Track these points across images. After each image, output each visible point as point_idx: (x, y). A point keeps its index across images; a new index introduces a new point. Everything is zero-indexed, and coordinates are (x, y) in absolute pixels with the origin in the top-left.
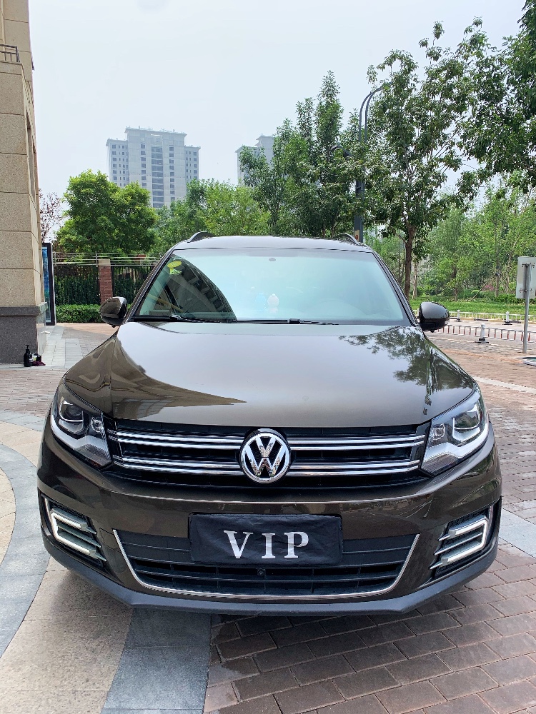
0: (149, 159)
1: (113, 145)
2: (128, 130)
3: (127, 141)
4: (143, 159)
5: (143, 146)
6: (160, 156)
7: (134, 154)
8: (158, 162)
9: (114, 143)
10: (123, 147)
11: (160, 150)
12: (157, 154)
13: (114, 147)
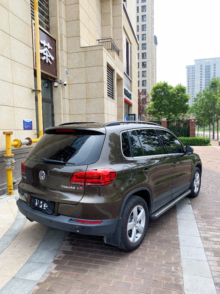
0: (204, 71)
1: (188, 68)
2: (195, 60)
4: (201, 71)
5: (201, 66)
6: (209, 69)
7: (197, 70)
8: (208, 72)
10: (193, 68)
11: (209, 66)
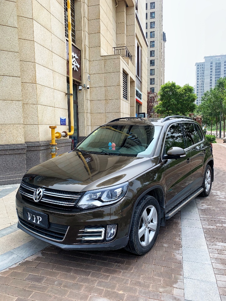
0: (214, 68)
2: (205, 57)
3: (204, 62)
4: (211, 69)
5: (212, 63)
6: (220, 66)
7: (208, 67)
8: (218, 69)
9: (198, 64)
10: (202, 65)
11: (220, 63)
12: (218, 66)
13: (198, 65)
